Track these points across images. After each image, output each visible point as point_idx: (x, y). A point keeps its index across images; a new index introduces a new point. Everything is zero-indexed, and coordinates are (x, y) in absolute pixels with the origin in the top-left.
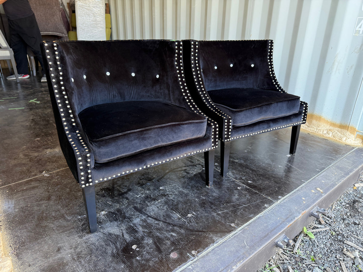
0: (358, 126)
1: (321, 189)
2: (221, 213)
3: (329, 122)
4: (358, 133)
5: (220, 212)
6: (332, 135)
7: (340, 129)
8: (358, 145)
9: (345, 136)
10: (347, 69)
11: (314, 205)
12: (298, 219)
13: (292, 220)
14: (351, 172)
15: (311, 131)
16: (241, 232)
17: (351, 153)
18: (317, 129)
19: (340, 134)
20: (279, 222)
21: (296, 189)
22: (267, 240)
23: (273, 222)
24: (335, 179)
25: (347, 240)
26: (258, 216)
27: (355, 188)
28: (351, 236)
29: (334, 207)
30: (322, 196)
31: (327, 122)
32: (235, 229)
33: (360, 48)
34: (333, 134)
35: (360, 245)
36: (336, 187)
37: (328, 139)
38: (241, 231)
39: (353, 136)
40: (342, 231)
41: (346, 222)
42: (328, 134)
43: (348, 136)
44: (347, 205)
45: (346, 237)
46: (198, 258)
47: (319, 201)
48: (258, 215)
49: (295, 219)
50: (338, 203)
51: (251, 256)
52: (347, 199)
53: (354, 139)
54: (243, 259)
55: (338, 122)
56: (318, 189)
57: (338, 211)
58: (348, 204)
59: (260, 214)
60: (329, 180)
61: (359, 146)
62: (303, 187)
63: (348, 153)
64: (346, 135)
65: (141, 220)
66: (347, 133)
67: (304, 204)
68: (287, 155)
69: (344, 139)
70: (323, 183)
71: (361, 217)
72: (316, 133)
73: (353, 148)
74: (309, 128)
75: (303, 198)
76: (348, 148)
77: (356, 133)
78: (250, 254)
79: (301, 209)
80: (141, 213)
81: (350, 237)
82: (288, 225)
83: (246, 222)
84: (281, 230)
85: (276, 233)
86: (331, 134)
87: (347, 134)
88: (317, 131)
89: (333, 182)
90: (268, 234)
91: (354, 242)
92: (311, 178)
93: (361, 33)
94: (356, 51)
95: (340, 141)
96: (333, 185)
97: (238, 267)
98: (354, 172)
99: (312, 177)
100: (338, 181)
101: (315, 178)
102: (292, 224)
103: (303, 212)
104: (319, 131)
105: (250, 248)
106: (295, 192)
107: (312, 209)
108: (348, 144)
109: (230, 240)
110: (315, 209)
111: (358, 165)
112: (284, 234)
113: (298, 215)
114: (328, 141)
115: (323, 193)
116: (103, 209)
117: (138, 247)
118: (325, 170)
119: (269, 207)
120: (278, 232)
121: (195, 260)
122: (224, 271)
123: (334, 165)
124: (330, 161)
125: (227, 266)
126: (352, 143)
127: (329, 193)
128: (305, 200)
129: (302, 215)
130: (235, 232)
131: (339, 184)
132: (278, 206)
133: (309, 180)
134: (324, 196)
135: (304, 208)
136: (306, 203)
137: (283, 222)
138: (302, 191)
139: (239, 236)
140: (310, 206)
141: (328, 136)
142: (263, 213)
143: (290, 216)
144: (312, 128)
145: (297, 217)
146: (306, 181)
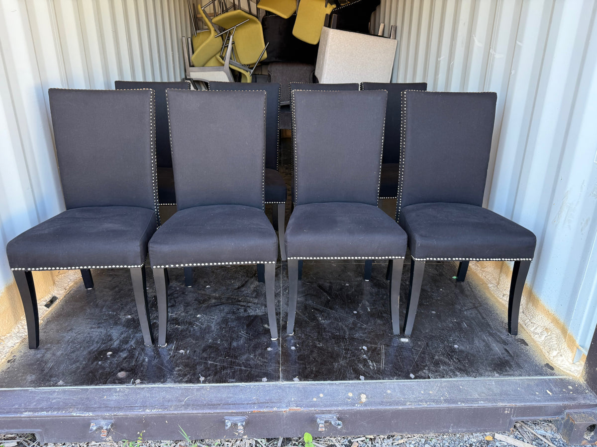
0: (579, 337)
1: (367, 398)
3: (550, 315)
5: (210, 362)
7: (560, 334)
8: (572, 374)
9: (559, 348)
10: (582, 223)
12: (280, 412)
13: (267, 407)
16: (197, 389)
17: (528, 379)
18: (530, 320)
19: (555, 343)
20: (251, 401)
21: (333, 381)
22: (210, 409)
23: (244, 397)
24: (415, 398)
26: (237, 384)
27: (489, 438)
30: (354, 406)
31: (547, 313)
32: (199, 382)
34: (546, 338)
36: (401, 408)
38: (199, 387)
42: (540, 336)
43: (562, 351)
46: (134, 387)
47: (340, 408)
48: (240, 383)
49: (273, 409)
51: (176, 412)
54: (165, 409)
56: (363, 396)
59: (243, 383)
60: (404, 394)
61: (571, 376)
63: (521, 378)
66: (563, 344)
67: (311, 401)
69: (555, 353)
70: (385, 393)
72: (525, 327)
73: (554, 374)
74: (522, 314)
75: (321, 395)
76: (544, 370)
77: (575, 351)
78: (175, 409)
79: (296, 404)
82: (256, 409)
83: (217, 383)
84: (239, 409)
85: (230, 409)
86: (543, 338)
87: (562, 346)
88: (529, 323)
89: (403, 400)
90: (219, 405)
95: (546, 354)
96: (398, 403)
97: (151, 413)
98: (475, 405)
100: (415, 402)
101: (385, 382)
102: (264, 413)
103: (295, 408)
104: (532, 324)
105: (183, 405)
106: (324, 384)
107: (318, 413)
108: (555, 365)
109: (177, 389)
110: (327, 417)
111: (503, 401)
112: (244, 417)
113: (282, 407)
114: (523, 346)
115: (362, 403)
116: (133, 314)
117: (110, 355)
118: (424, 380)
119: (264, 382)
120: (233, 409)
121: (129, 387)
122: (137, 408)
123: (454, 381)
124: (458, 373)
125: (144, 406)
126: (565, 366)
127: (373, 408)
128: (321, 398)
129: (291, 411)
130: (193, 385)
131: (410, 407)
132: (276, 386)
133: (371, 381)
134: (358, 407)
135: (303, 404)
136: (316, 401)
137: (255, 403)
138: (334, 387)
139: (190, 390)
140: (315, 407)
141: (536, 338)
142: (247, 384)
143: (272, 403)
144: (525, 315)
145: (278, 407)
146: (363, 379)
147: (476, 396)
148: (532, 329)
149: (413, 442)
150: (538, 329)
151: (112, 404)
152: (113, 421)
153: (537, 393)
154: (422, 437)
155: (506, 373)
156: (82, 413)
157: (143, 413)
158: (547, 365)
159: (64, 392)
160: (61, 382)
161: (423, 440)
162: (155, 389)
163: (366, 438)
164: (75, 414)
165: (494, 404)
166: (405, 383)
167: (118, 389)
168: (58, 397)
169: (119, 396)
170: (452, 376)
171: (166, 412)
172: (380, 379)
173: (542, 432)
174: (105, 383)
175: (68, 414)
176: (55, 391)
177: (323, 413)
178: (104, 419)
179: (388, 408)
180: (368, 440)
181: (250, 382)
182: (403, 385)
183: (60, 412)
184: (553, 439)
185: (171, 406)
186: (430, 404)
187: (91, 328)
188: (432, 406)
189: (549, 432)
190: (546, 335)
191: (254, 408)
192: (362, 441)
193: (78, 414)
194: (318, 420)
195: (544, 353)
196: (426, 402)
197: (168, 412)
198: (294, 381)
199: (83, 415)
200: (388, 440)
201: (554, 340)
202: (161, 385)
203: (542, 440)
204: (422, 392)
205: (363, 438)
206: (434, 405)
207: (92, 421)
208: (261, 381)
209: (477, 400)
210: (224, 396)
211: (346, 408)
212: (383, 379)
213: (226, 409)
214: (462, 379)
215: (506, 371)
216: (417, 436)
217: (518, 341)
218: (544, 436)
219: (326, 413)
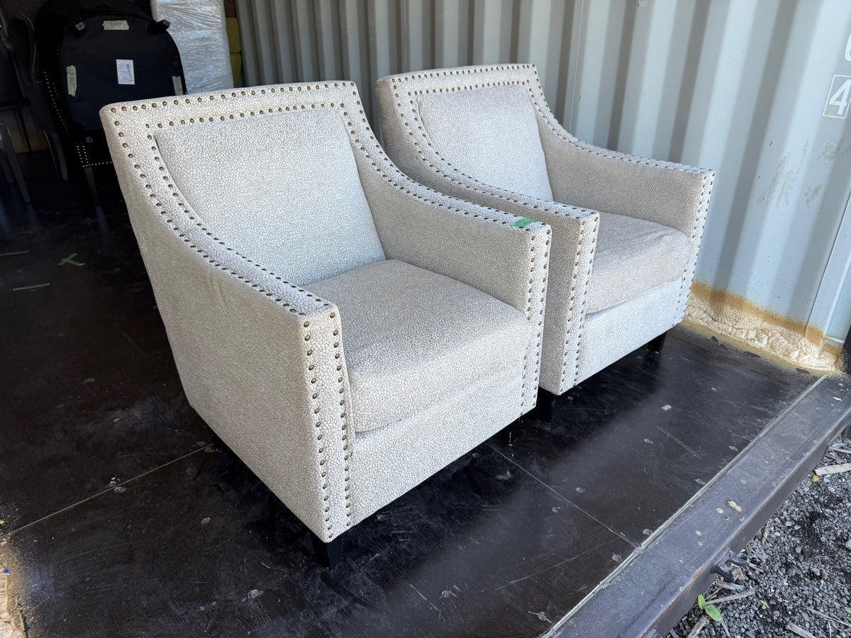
0: (826, 327)
1: (738, 504)
2: (516, 583)
3: (760, 312)
4: (826, 341)
5: (513, 583)
6: (768, 343)
7: (785, 330)
8: (826, 370)
9: (797, 347)
10: (806, 194)
11: (721, 549)
12: (687, 589)
13: (672, 594)
14: (806, 450)
15: (720, 332)
16: (560, 636)
17: (808, 394)
18: (733, 327)
19: (786, 342)
20: (644, 601)
21: (682, 506)
23: (629, 602)
24: (770, 473)
25: (793, 621)
26: (597, 589)
27: (816, 479)
28: (801, 609)
29: (766, 535)
30: (740, 523)
31: (757, 312)
33: (838, 149)
34: (770, 341)
35: (820, 632)
36: (772, 494)
37: (759, 354)
38: (559, 633)
39: (816, 349)
40: (783, 597)
41: (793, 572)
42: (759, 341)
43: (804, 348)
44: (797, 528)
45: (790, 613)
47: (733, 536)
48: (599, 586)
49: (679, 591)
50: (775, 522)
52: (797, 509)
53: (817, 356)
55: (782, 312)
56: (733, 504)
57: (776, 542)
58: (798, 523)
59: (602, 582)
60: (757, 476)
61: (828, 372)
62: (698, 500)
63: (803, 395)
64: (800, 346)
65: (339, 611)
66: (802, 341)
67: (700, 549)
68: (663, 408)
69: (796, 354)
70: (743, 485)
71: (826, 558)
72: (732, 336)
73: (816, 379)
74: (716, 323)
75: (698, 533)
76: (803, 378)
77: (822, 343)
79: (691, 565)
80: (339, 592)
81: (800, 613)
82: (664, 608)
83: (572, 608)
84: (647, 623)
86: (765, 341)
87: (801, 344)
88: (735, 331)
89: (764, 483)
90: (619, 636)
91: (807, 625)
92: (717, 472)
93: (840, 112)
94: (827, 153)
95: (786, 358)
96: (767, 490)
98: (814, 449)
99: (719, 470)
100: (776, 477)
101: (725, 473)
102: (673, 604)
103: (698, 572)
104: (738, 331)
107: (715, 561)
108: (804, 367)
112: (654, 630)
113: (685, 581)
114: (756, 359)
115: (742, 514)
116: (254, 583)
118: (748, 447)
119: (623, 562)
120: (641, 629)
123: (769, 431)
124: (760, 421)
126: (814, 364)
127: (756, 513)
128: (703, 537)
129: (696, 579)
130: (547, 635)
131: (780, 485)
132: (641, 556)
133: (711, 480)
134: (744, 521)
135: (699, 559)
136: (704, 545)
137: (653, 601)
138: (695, 513)
140: (713, 554)
141: (756, 344)
142: (608, 579)
143: (668, 583)
144: (722, 322)
145: (682, 586)
146: (704, 483)
147: (805, 438)
148: (743, 336)
149: (772, 529)
150: (750, 333)
153: (832, 405)
155: (788, 397)
158: (799, 370)
165: (824, 437)
166: (741, 461)
170: (760, 427)
177: (720, 555)
179: (765, 502)
181: (607, 574)
182: (743, 464)
186: (788, 472)
188: (790, 474)
190: (767, 337)
191: (660, 607)
195: (781, 358)
196: (783, 472)
198: (647, 536)
201: (783, 340)
204: (767, 462)
206: (792, 471)
208: (614, 565)
210: (607, 619)
211: (737, 532)
214: (771, 425)
217: (746, 356)
218: (842, 448)
219: (723, 553)
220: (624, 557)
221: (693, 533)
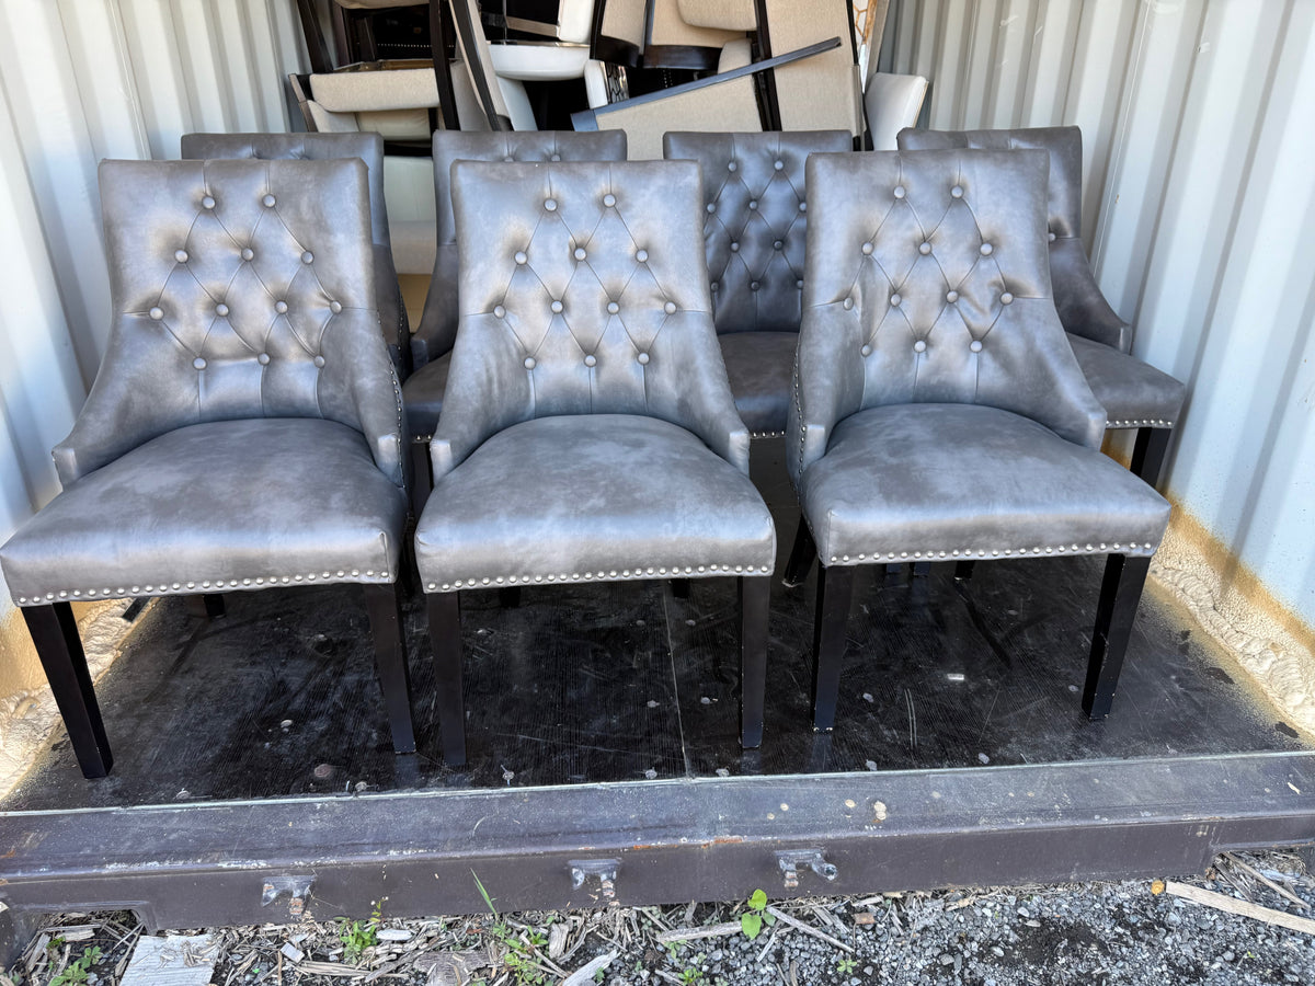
1: (888, 811)
2: (524, 739)
3: (1282, 612)
5: (521, 737)
6: (1268, 669)
7: (1308, 654)
9: (1307, 689)
11: (793, 838)
12: (693, 846)
13: (665, 836)
14: (1110, 815)
16: (500, 799)
18: (1232, 626)
19: (1296, 675)
20: (626, 823)
21: (807, 774)
22: (535, 844)
23: (608, 815)
24: (997, 808)
26: (592, 785)
27: (1157, 889)
30: (862, 829)
31: (1276, 609)
32: (502, 783)
34: (1275, 666)
36: (966, 830)
37: (1239, 680)
38: (503, 796)
40: (892, 974)
41: (950, 961)
42: (1258, 660)
44: (1033, 924)
46: (355, 799)
47: (830, 836)
48: (595, 784)
49: (679, 840)
50: (1007, 901)
51: (458, 855)
54: (432, 849)
56: (880, 806)
58: (1043, 920)
59: (603, 783)
60: (971, 801)
63: (1228, 756)
67: (763, 821)
69: (1297, 698)
70: (929, 798)
72: (1220, 640)
73: (1296, 748)
74: (1213, 612)
75: (785, 807)
76: (1273, 739)
78: (456, 848)
79: (728, 828)
82: (639, 843)
83: (545, 786)
84: (602, 842)
85: (580, 843)
86: (1266, 665)
88: (1231, 633)
89: (969, 812)
90: (556, 834)
92: (910, 769)
95: (1279, 701)
96: (957, 821)
97: (400, 858)
98: (1132, 821)
100: (999, 817)
101: (925, 774)
102: (658, 849)
103: (728, 837)
104: (1239, 635)
105: (474, 839)
106: (786, 781)
107: (780, 848)
108: (1299, 726)
109: (455, 801)
110: (803, 854)
111: (1193, 809)
112: (614, 861)
113: (700, 837)
114: (1222, 685)
115: (879, 823)
116: (329, 630)
117: (290, 727)
118: (1011, 767)
119: (652, 781)
120: (587, 843)
121: (344, 799)
122: (366, 847)
123: (1080, 767)
124: (1086, 750)
125: (382, 844)
127: (905, 833)
128: (785, 813)
129: (720, 845)
130: (490, 791)
131: (986, 828)
132: (679, 787)
133: (892, 772)
134: (870, 832)
135: (747, 829)
136: (774, 821)
137: (635, 829)
138: (811, 788)
139: (485, 802)
140: (773, 834)
141: (1250, 665)
142: (612, 784)
143: (675, 826)
144: (1221, 614)
145: (690, 837)
146: (875, 769)
147: (1133, 800)
148: (1239, 646)
149: (990, 904)
150: (1253, 645)
151: (309, 839)
152: (312, 878)
153: (1267, 790)
154: (1009, 893)
155: (1192, 747)
156: (243, 863)
157: (383, 858)
158: (1282, 727)
159: (194, 814)
160: (183, 792)
161: (1012, 900)
162: (402, 802)
163: (885, 899)
164: (225, 866)
165: (1175, 818)
166: (971, 775)
167: (319, 806)
168: (182, 826)
169: (322, 820)
170: (1073, 756)
171: (435, 854)
172: (912, 767)
173: (1274, 873)
174: (286, 792)
175: (210, 866)
176: (173, 814)
177: (792, 846)
178: (294, 872)
179: (938, 831)
180: (889, 902)
181: (619, 780)
182: (966, 778)
183: (190, 862)
184: (1299, 889)
185: (445, 842)
186: (1031, 822)
187: (237, 665)
188: (1035, 825)
189: (1289, 872)
190: (1273, 659)
191: (635, 840)
192: (876, 905)
193: (232, 866)
194: (782, 863)
195: (1270, 699)
196: (1023, 817)
197: (440, 855)
198: (717, 775)
199: (245, 867)
200: (935, 902)
201: (1294, 671)
202: (416, 794)
203: (1274, 892)
204: (1011, 795)
205: (878, 899)
206: (1041, 823)
207: (266, 879)
208: (643, 777)
209: (1135, 810)
210: (565, 813)
211: (843, 834)
212: (920, 768)
213: (570, 843)
214: (1097, 762)
215: (1192, 741)
216: (997, 891)
217: (1209, 674)
218: (1280, 884)
219: (799, 847)
220: (658, 778)
221: (778, 803)
